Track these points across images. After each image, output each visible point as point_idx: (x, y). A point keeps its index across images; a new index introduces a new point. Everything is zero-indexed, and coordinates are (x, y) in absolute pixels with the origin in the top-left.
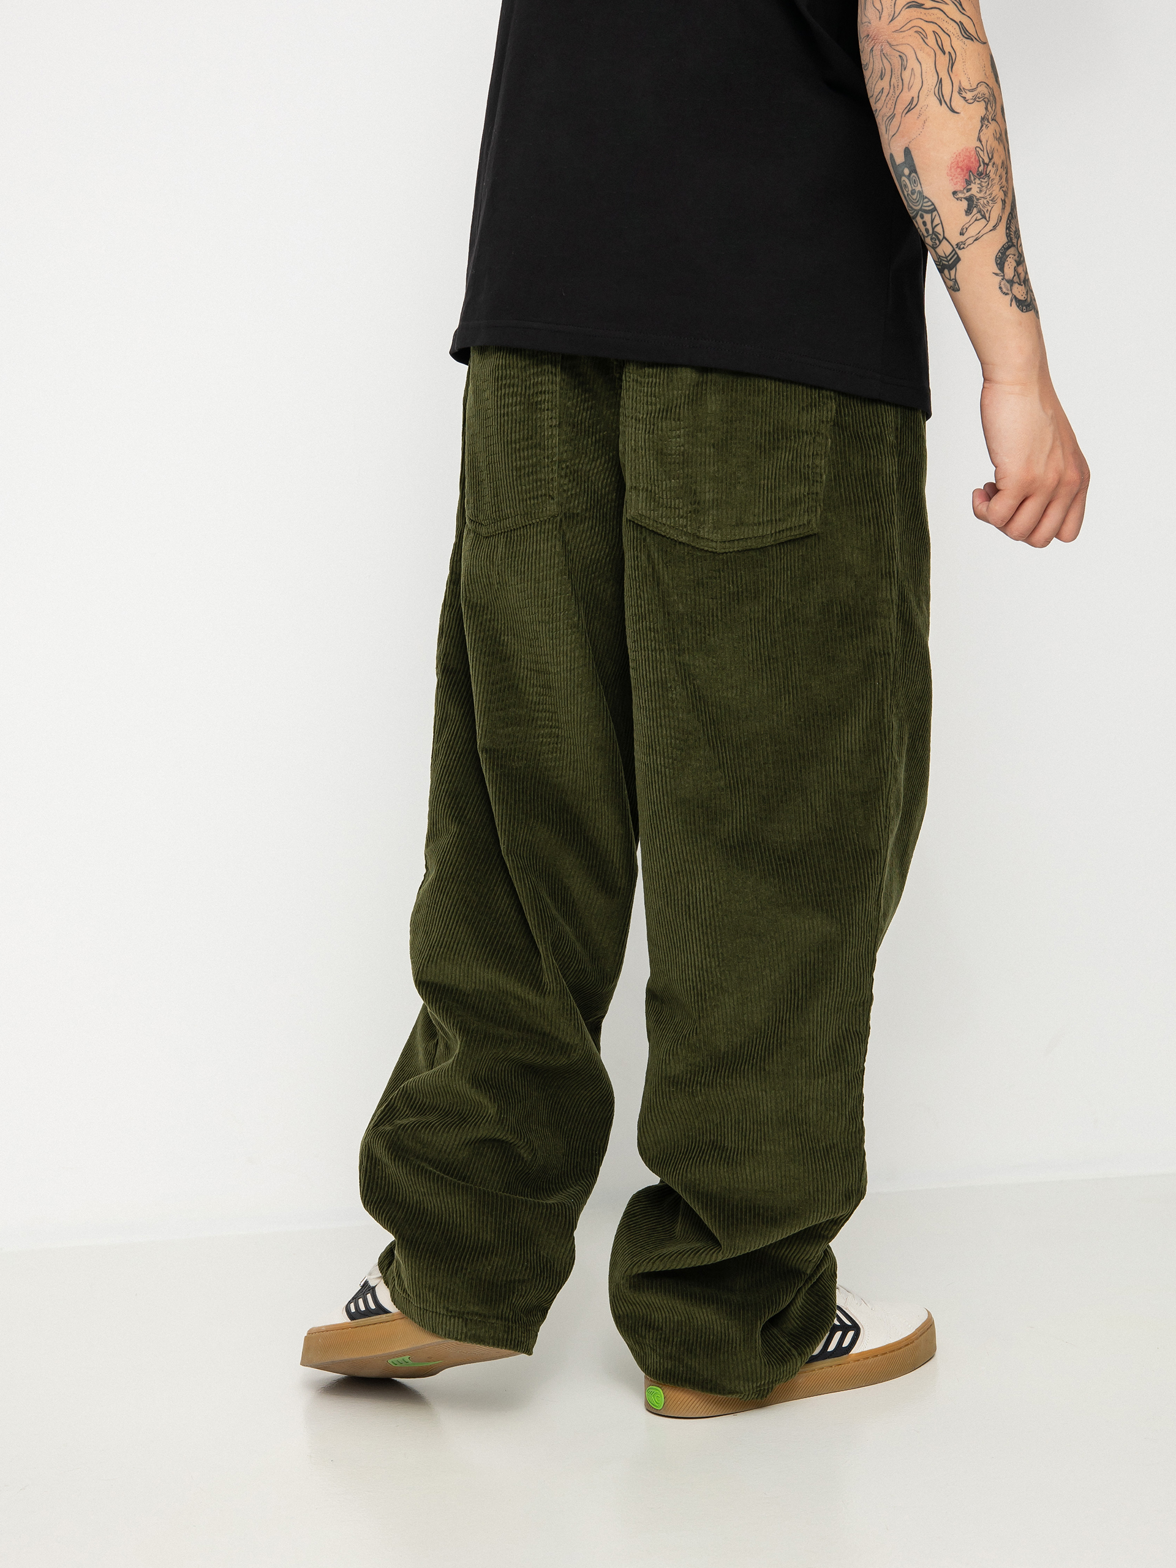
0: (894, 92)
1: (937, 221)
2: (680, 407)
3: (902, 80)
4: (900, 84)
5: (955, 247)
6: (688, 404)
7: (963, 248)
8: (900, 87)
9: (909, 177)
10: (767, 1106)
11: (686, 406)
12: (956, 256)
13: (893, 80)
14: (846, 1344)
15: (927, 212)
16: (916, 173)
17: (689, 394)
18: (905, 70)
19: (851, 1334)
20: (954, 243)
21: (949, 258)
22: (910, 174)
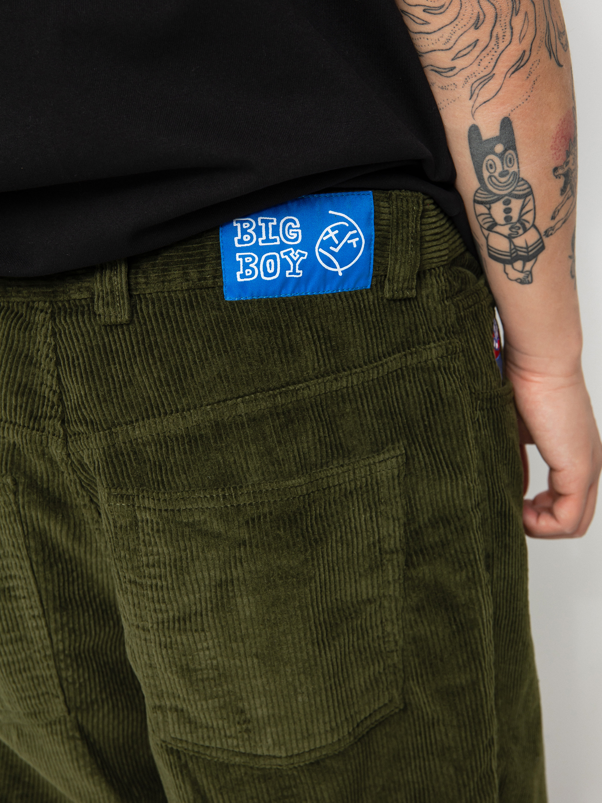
0: (497, 44)
1: (530, 206)
2: (202, 615)
3: (512, 28)
4: (508, 34)
5: (543, 233)
6: (212, 611)
7: (551, 234)
8: (508, 37)
9: (501, 156)
11: (210, 614)
12: (541, 245)
13: (498, 29)
15: (518, 197)
16: (515, 149)
17: (210, 597)
18: (517, 15)
20: (542, 230)
21: (530, 249)
22: (505, 151)
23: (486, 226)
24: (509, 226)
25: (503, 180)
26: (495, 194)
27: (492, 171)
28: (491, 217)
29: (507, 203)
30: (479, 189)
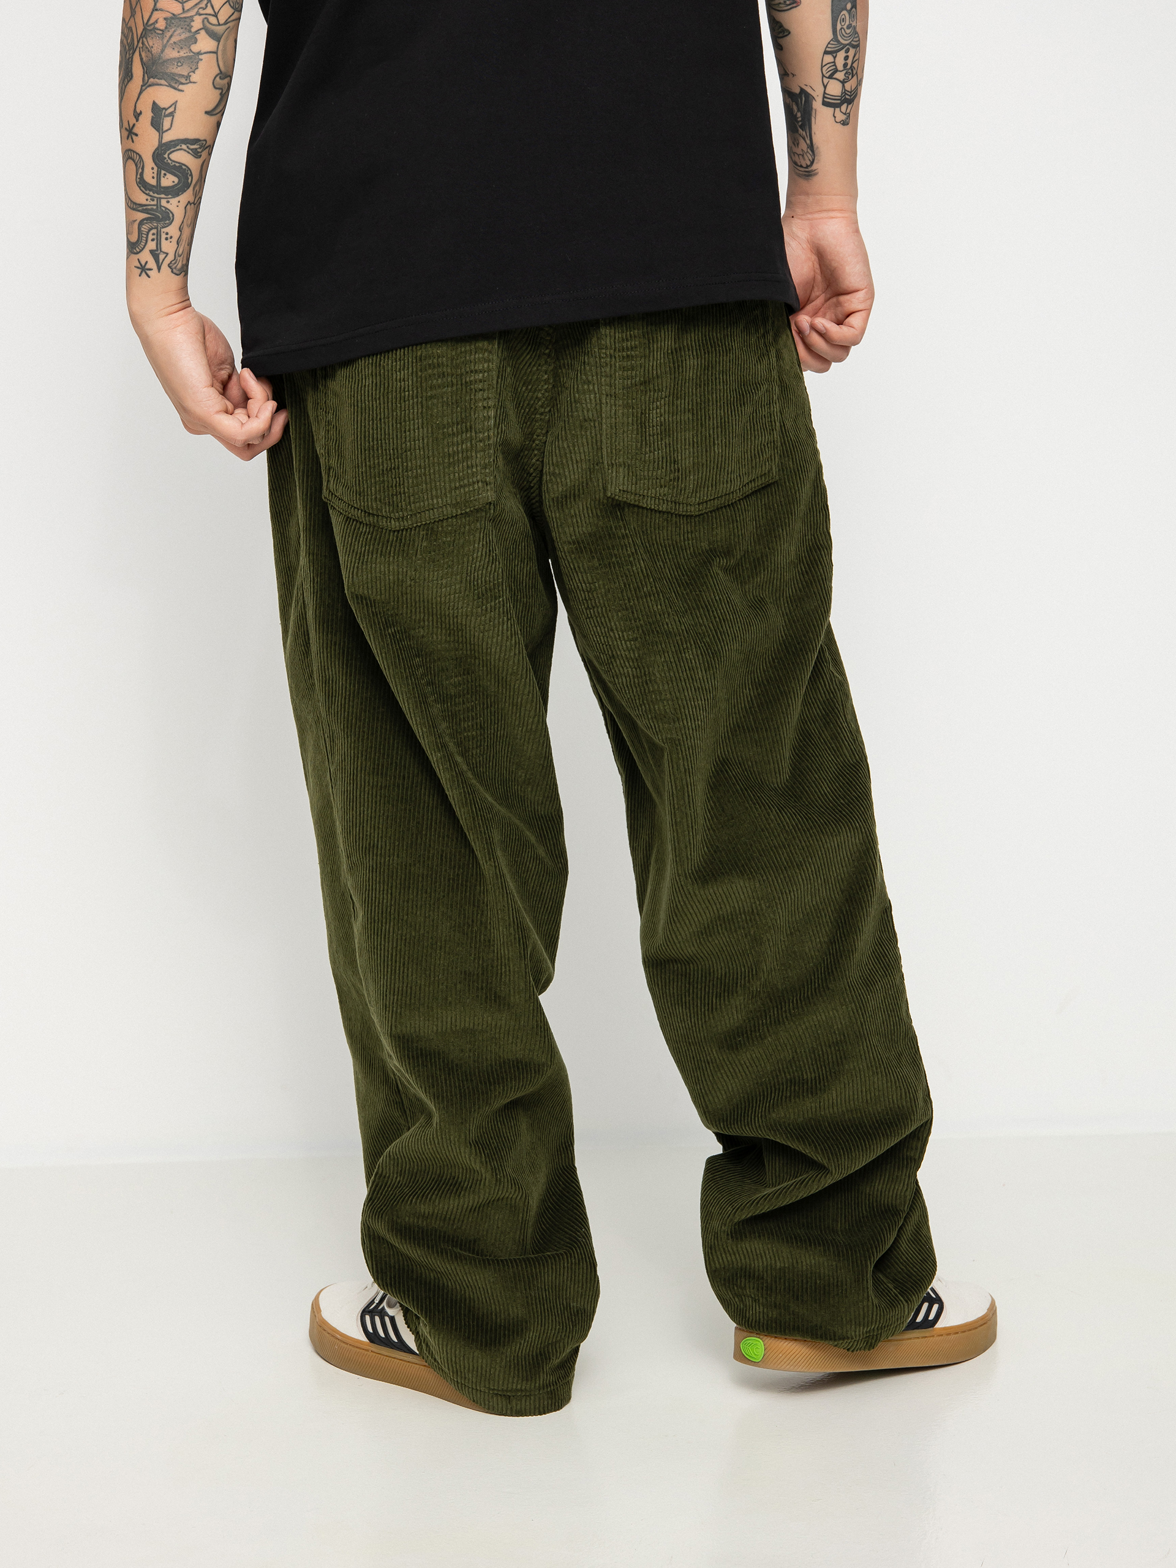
9: (849, 12)
10: (841, 1023)
14: (931, 1317)
15: (855, 46)
16: (856, 8)
19: (936, 1307)
22: (851, 9)
23: (827, 75)
24: (845, 72)
25: (848, 31)
26: (842, 44)
27: (843, 24)
28: (835, 65)
29: (847, 51)
30: (832, 40)
